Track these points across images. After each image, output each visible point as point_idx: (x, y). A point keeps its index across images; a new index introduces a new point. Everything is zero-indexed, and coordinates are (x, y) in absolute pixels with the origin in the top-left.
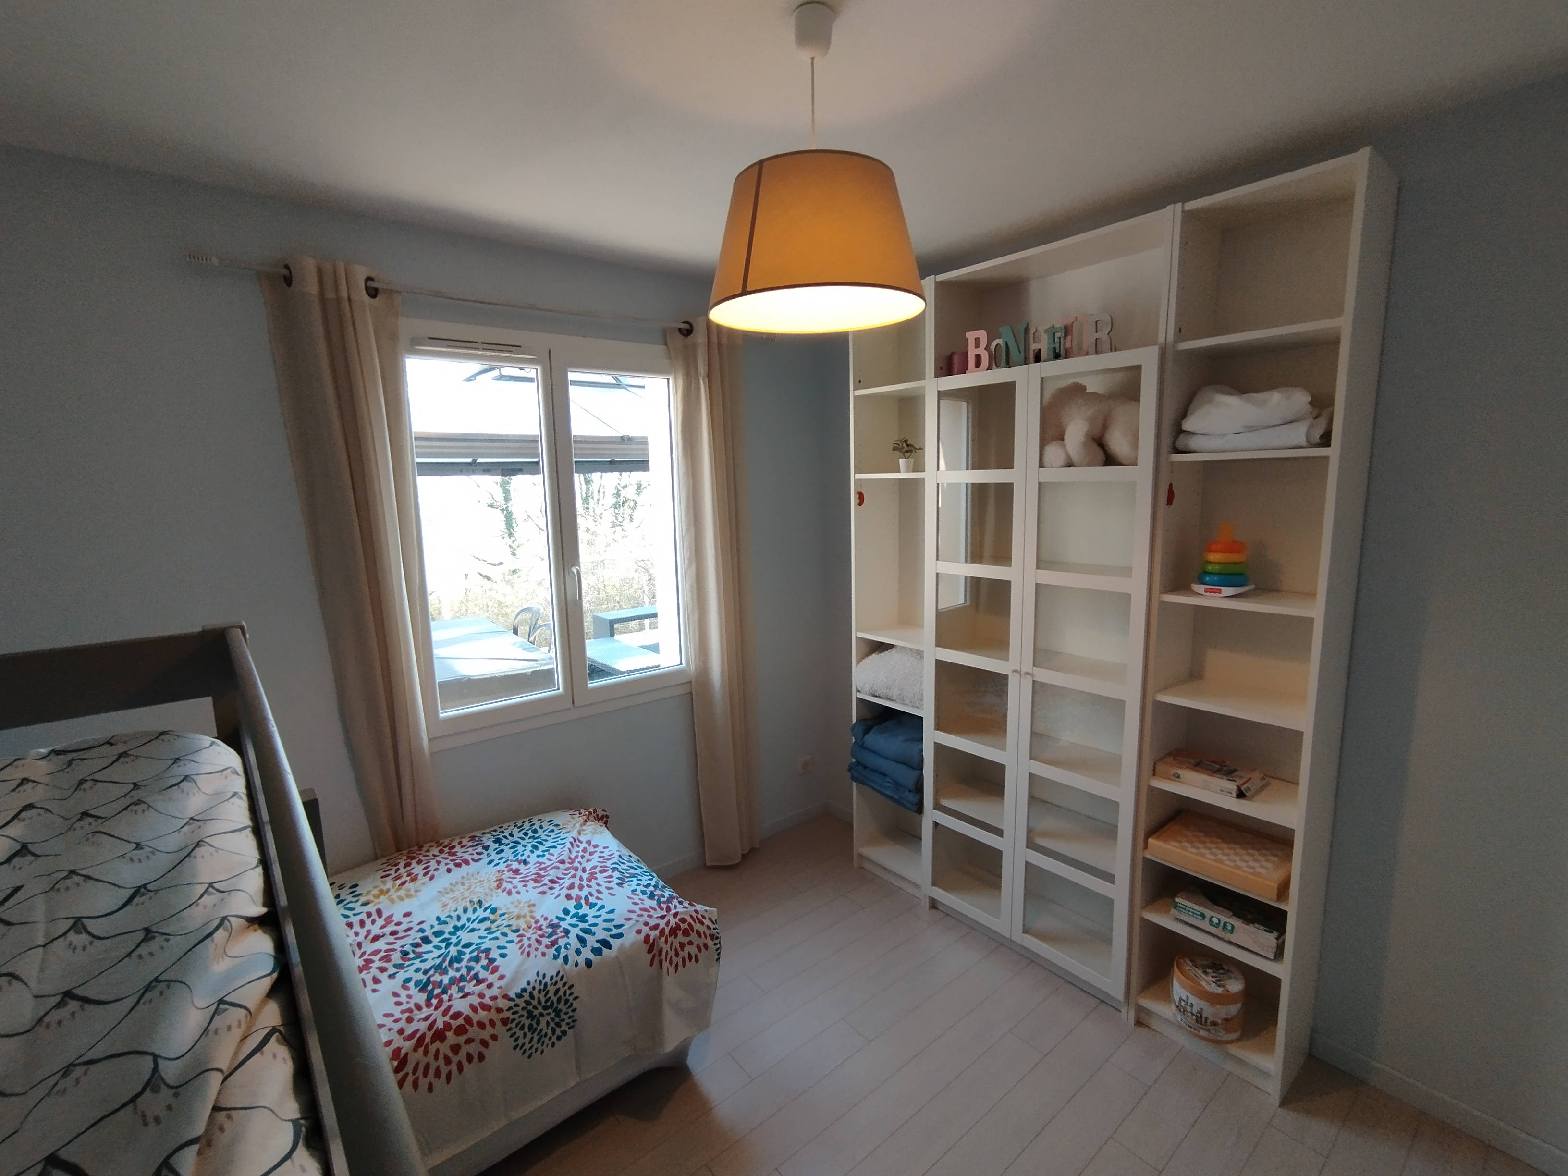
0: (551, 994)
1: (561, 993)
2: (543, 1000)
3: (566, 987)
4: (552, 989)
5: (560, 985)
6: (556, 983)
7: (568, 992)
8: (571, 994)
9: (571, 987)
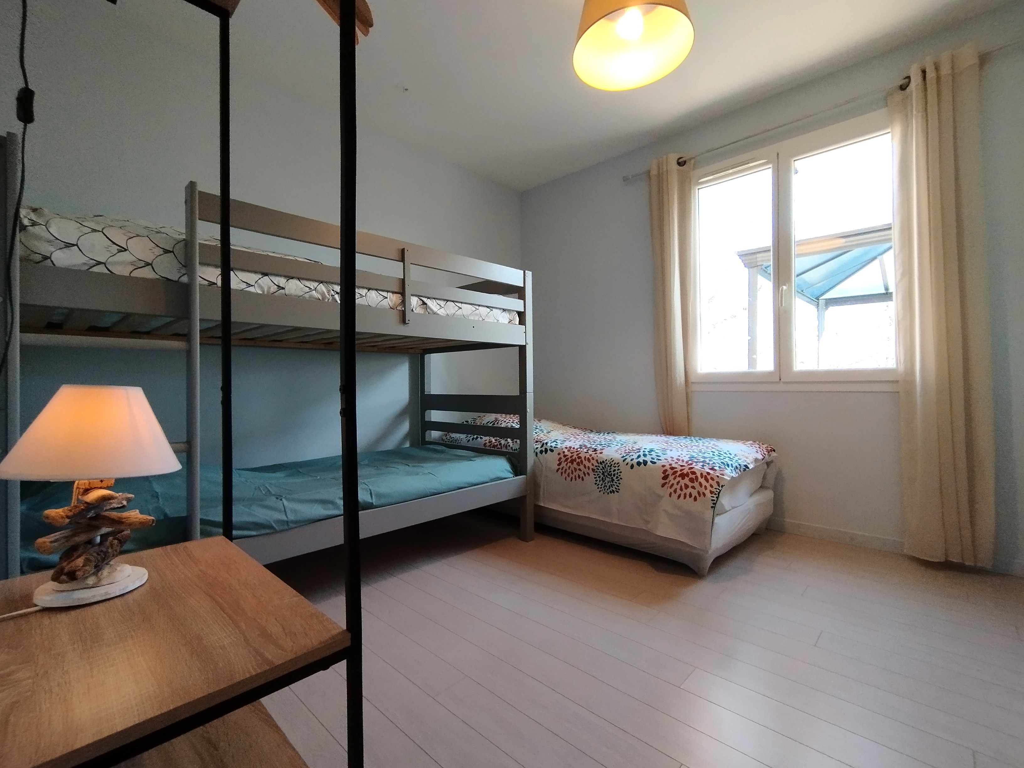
0: (612, 470)
1: (616, 472)
2: (609, 471)
3: (619, 471)
4: (613, 469)
5: (616, 468)
6: (616, 467)
7: (619, 474)
8: (620, 476)
9: (621, 472)
